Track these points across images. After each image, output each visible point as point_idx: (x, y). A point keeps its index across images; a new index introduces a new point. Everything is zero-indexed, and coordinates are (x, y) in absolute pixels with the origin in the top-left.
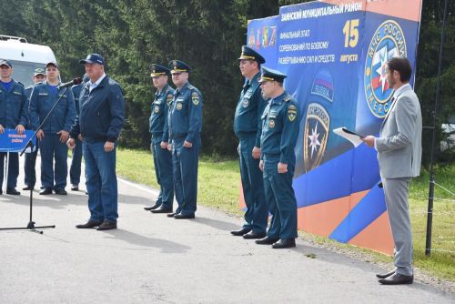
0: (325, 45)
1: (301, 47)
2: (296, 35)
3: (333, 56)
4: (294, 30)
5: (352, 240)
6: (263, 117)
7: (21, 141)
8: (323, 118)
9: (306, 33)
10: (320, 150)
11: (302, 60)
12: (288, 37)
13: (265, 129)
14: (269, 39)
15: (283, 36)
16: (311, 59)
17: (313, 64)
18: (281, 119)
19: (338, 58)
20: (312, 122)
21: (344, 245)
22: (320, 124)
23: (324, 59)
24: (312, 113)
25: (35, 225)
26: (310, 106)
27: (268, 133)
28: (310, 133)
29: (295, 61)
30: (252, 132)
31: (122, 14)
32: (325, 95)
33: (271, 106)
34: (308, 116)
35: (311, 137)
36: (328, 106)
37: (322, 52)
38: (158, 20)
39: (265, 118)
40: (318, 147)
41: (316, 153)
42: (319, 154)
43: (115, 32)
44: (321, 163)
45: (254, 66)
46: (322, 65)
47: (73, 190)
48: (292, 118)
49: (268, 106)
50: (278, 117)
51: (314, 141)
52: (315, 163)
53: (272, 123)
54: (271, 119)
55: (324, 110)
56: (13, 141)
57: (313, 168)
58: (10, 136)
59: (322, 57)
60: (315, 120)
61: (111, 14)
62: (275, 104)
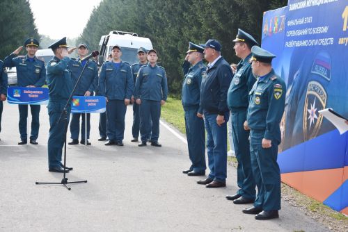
0: (325, 29)
1: (305, 32)
2: (301, 22)
3: (332, 39)
4: (299, 18)
5: (344, 210)
6: (250, 93)
7: (95, 104)
8: (321, 94)
9: (309, 20)
10: (318, 123)
11: (304, 43)
12: (294, 24)
13: (251, 105)
14: (279, 26)
15: (290, 23)
16: (312, 42)
17: (314, 47)
18: (266, 96)
19: (336, 41)
20: (311, 98)
21: (337, 213)
22: (318, 100)
23: (324, 42)
24: (311, 90)
25: (68, 181)
26: (310, 83)
27: (254, 109)
28: (309, 108)
29: (298, 44)
30: (242, 107)
31: (199, 18)
32: (324, 74)
33: (258, 83)
34: (308, 92)
35: (310, 111)
36: (325, 84)
37: (322, 36)
38: (220, 20)
39: (252, 94)
40: (316, 120)
41: (313, 125)
42: (316, 126)
43: (195, 29)
44: (318, 136)
45: (245, 47)
46: (322, 47)
47: (133, 141)
48: (278, 96)
49: (256, 83)
50: (263, 94)
51: (312, 115)
52: (313, 134)
53: (258, 100)
54: (257, 96)
55: (322, 88)
56: (89, 104)
57: (311, 139)
58: (86, 101)
59: (322, 40)
60: (314, 96)
61: (193, 18)
62: (262, 82)
